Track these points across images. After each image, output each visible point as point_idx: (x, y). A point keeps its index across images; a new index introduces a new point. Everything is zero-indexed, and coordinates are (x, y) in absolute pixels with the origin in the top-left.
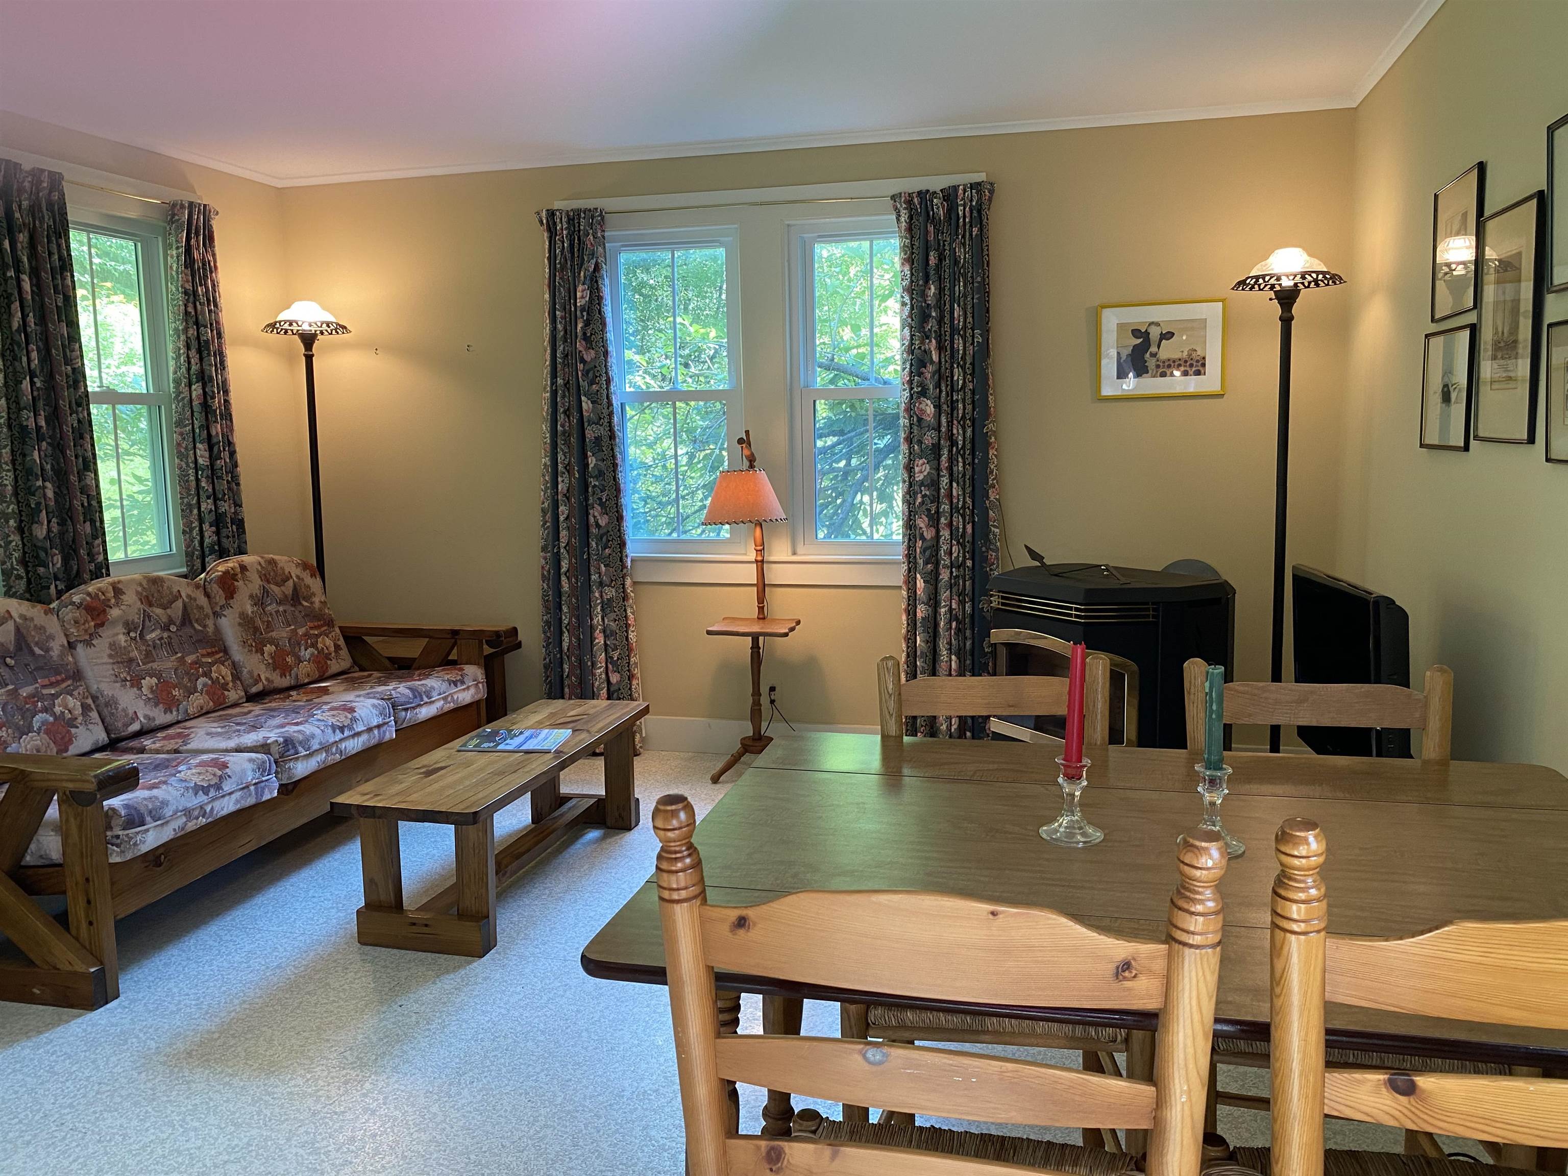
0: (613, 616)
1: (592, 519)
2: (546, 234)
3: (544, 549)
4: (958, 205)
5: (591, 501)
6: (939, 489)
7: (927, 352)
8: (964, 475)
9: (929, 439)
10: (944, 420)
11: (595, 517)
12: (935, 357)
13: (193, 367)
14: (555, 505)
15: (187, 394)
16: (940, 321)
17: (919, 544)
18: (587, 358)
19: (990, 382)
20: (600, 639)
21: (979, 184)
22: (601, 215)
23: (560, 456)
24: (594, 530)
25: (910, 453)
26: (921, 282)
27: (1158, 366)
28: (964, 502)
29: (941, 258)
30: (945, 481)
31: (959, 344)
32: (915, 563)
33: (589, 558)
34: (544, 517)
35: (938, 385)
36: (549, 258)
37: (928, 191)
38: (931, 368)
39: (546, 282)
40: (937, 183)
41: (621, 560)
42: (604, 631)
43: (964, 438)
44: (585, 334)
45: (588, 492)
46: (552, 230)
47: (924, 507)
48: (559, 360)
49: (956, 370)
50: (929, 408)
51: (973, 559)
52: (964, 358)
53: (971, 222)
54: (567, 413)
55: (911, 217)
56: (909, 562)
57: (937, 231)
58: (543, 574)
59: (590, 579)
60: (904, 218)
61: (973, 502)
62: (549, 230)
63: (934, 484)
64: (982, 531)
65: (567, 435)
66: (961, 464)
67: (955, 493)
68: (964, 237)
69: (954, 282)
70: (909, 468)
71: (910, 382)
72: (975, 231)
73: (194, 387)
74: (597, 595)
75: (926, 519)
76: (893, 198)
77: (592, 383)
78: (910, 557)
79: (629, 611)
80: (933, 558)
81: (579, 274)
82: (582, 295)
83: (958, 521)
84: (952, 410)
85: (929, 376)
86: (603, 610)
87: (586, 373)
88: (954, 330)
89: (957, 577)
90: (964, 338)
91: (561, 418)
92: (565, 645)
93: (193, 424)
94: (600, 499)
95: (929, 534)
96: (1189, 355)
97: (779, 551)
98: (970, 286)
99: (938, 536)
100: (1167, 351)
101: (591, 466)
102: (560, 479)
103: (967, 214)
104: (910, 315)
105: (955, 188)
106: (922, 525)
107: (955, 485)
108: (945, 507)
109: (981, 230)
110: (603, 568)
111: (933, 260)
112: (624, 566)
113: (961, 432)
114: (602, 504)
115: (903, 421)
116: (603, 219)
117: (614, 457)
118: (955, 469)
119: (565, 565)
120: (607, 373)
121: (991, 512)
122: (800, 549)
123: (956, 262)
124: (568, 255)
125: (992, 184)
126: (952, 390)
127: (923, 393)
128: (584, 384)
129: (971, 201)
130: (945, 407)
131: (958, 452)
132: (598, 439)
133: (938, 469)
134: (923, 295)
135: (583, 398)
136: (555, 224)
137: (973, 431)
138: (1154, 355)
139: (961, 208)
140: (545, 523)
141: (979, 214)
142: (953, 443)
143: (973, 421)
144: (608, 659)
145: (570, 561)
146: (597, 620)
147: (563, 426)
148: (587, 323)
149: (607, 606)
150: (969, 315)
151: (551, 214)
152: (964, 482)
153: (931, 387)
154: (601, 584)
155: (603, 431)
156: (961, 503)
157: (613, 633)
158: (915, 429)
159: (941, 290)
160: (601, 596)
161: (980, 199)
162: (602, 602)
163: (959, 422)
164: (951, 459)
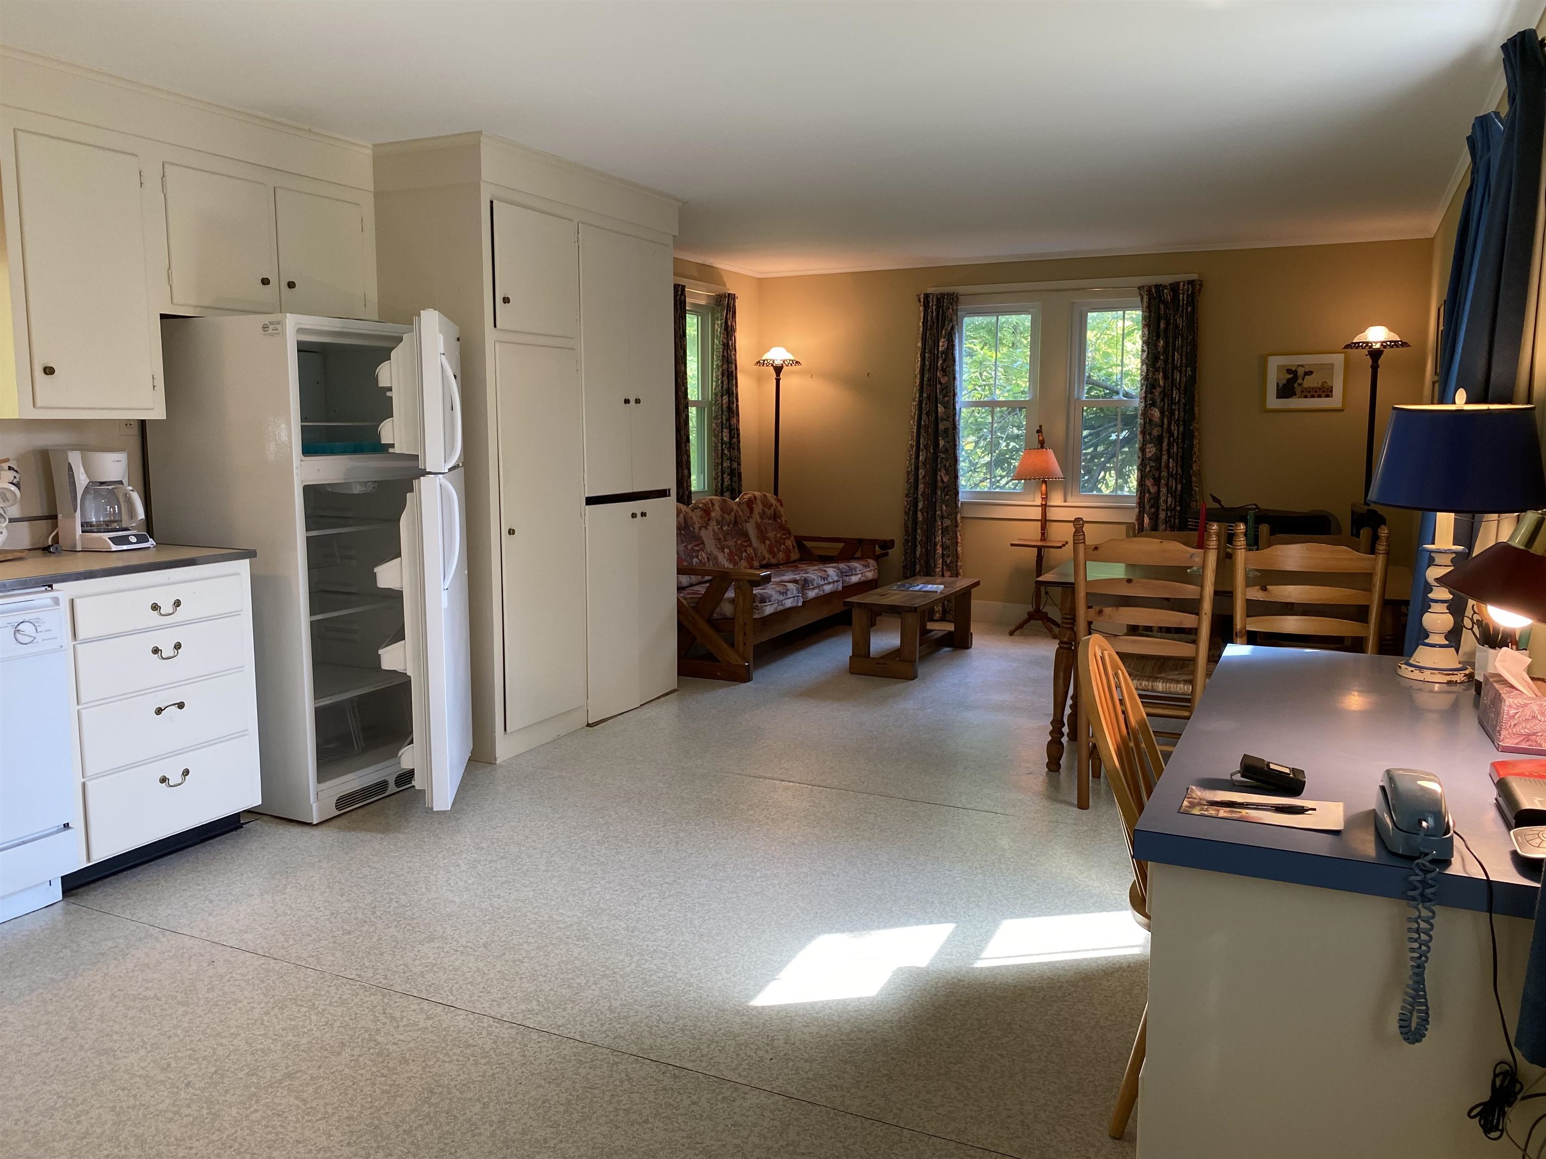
0: (948, 536)
1: (939, 478)
2: (922, 308)
3: (907, 496)
4: (1179, 294)
5: (939, 467)
6: (1161, 462)
7: (1156, 380)
8: (1177, 455)
9: (1156, 432)
10: (1166, 421)
11: (941, 476)
12: (1161, 383)
13: (724, 387)
14: (917, 469)
15: (720, 401)
16: (1166, 362)
17: (1147, 495)
18: (943, 381)
19: (1196, 398)
20: (939, 550)
21: (1193, 281)
22: (957, 296)
23: (922, 440)
24: (940, 484)
25: (1144, 440)
26: (1154, 339)
27: (1302, 392)
28: (1177, 471)
29: (1168, 324)
30: (1165, 458)
31: (1177, 376)
32: (1144, 507)
33: (935, 501)
34: (908, 476)
35: (1163, 400)
36: (923, 323)
37: (1161, 285)
38: (1159, 389)
39: (920, 336)
40: (1166, 279)
41: (956, 503)
42: (942, 546)
43: (1178, 432)
44: (942, 367)
45: (937, 461)
46: (926, 306)
47: (1151, 474)
48: (925, 382)
49: (1174, 392)
50: (1156, 413)
51: (1180, 505)
52: (1180, 384)
53: (1187, 304)
54: (928, 414)
55: (1149, 300)
56: (1140, 507)
57: (1166, 308)
58: (905, 512)
59: (935, 513)
60: (1146, 300)
61: (1183, 471)
62: (924, 305)
63: (1157, 458)
64: (1188, 488)
65: (927, 427)
66: (1175, 448)
67: (1171, 465)
68: (1182, 312)
69: (1175, 338)
70: (1143, 449)
71: (1145, 398)
72: (1189, 309)
73: (724, 397)
74: (939, 523)
75: (1152, 481)
76: (1139, 288)
77: (944, 397)
78: (1141, 504)
79: (958, 534)
80: (1155, 503)
81: (942, 331)
82: (942, 344)
83: (1172, 483)
84: (1171, 416)
85: (1157, 394)
86: (942, 533)
87: (942, 390)
88: (1174, 367)
89: (1170, 516)
90: (1180, 372)
91: (924, 417)
92: (918, 554)
93: (722, 418)
94: (945, 466)
95: (1153, 490)
96: (1322, 385)
97: (1056, 499)
98: (1185, 342)
99: (1159, 492)
100: (1309, 382)
101: (941, 446)
102: (921, 453)
103: (1185, 299)
104: (1147, 358)
105: (1178, 283)
106: (1149, 484)
107: (1171, 460)
108: (1164, 474)
109: (1193, 309)
110: (944, 507)
111: (1162, 326)
112: (957, 507)
113: (1176, 428)
114: (946, 469)
115: (1140, 421)
116: (958, 299)
117: (955, 440)
118: (1172, 450)
119: (920, 505)
120: (954, 390)
121: (1193, 478)
122: (1069, 498)
123: (1177, 327)
124: (935, 321)
125: (1201, 281)
126: (1172, 403)
127: (1153, 404)
128: (940, 397)
129: (1188, 291)
130: (1167, 413)
131: (1174, 440)
132: (946, 430)
133: (1161, 450)
134: (1156, 346)
135: (939, 405)
136: (928, 302)
137: (1184, 428)
138: (1300, 385)
139: (1181, 295)
140: (908, 479)
141: (1192, 299)
142: (1171, 434)
143: (1184, 421)
144: (944, 563)
145: (924, 502)
146: (939, 538)
147: (924, 422)
148: (944, 361)
149: (945, 531)
150: (1184, 359)
151: (927, 296)
152: (1177, 459)
153: (1159, 401)
154: (942, 517)
155: (948, 424)
156: (1174, 472)
157: (948, 547)
158: (1148, 426)
159: (1166, 343)
160: (942, 524)
161: (1193, 290)
162: (942, 528)
163: (1175, 423)
164: (1169, 444)
